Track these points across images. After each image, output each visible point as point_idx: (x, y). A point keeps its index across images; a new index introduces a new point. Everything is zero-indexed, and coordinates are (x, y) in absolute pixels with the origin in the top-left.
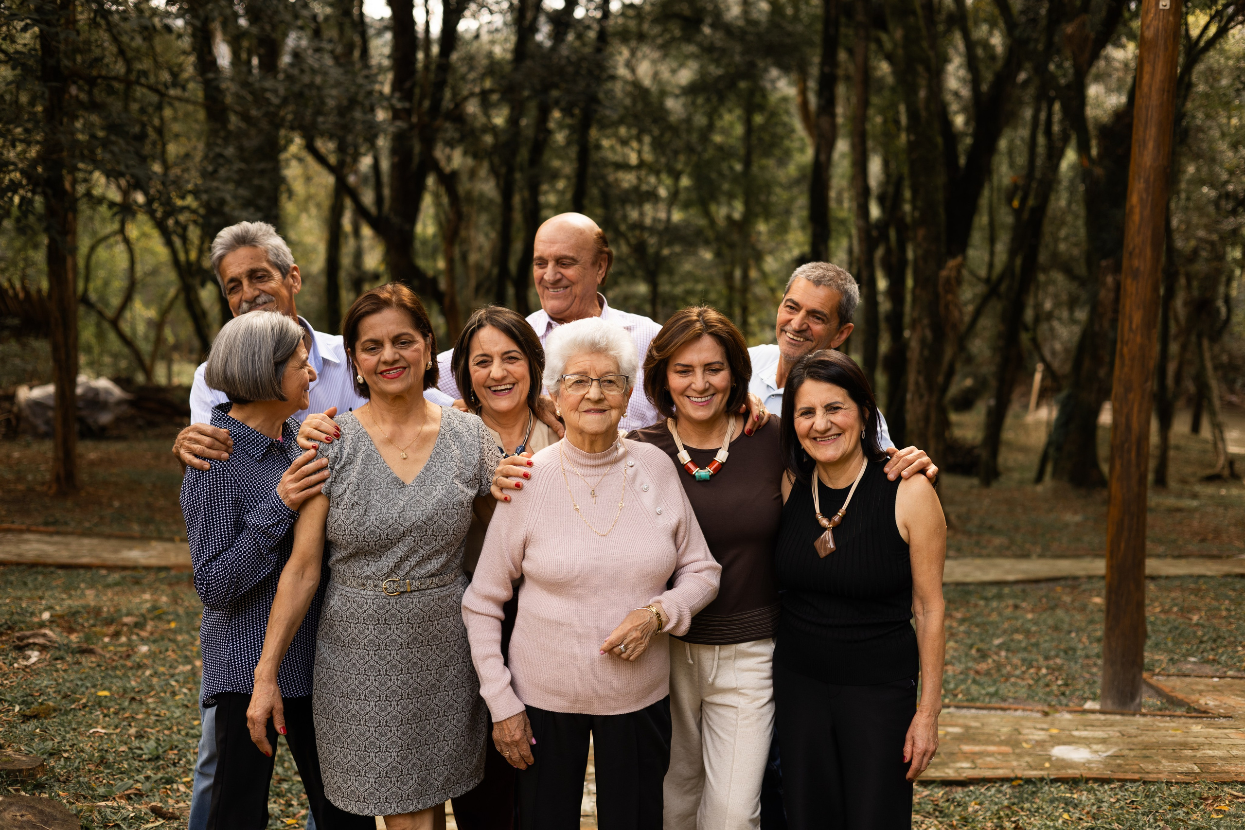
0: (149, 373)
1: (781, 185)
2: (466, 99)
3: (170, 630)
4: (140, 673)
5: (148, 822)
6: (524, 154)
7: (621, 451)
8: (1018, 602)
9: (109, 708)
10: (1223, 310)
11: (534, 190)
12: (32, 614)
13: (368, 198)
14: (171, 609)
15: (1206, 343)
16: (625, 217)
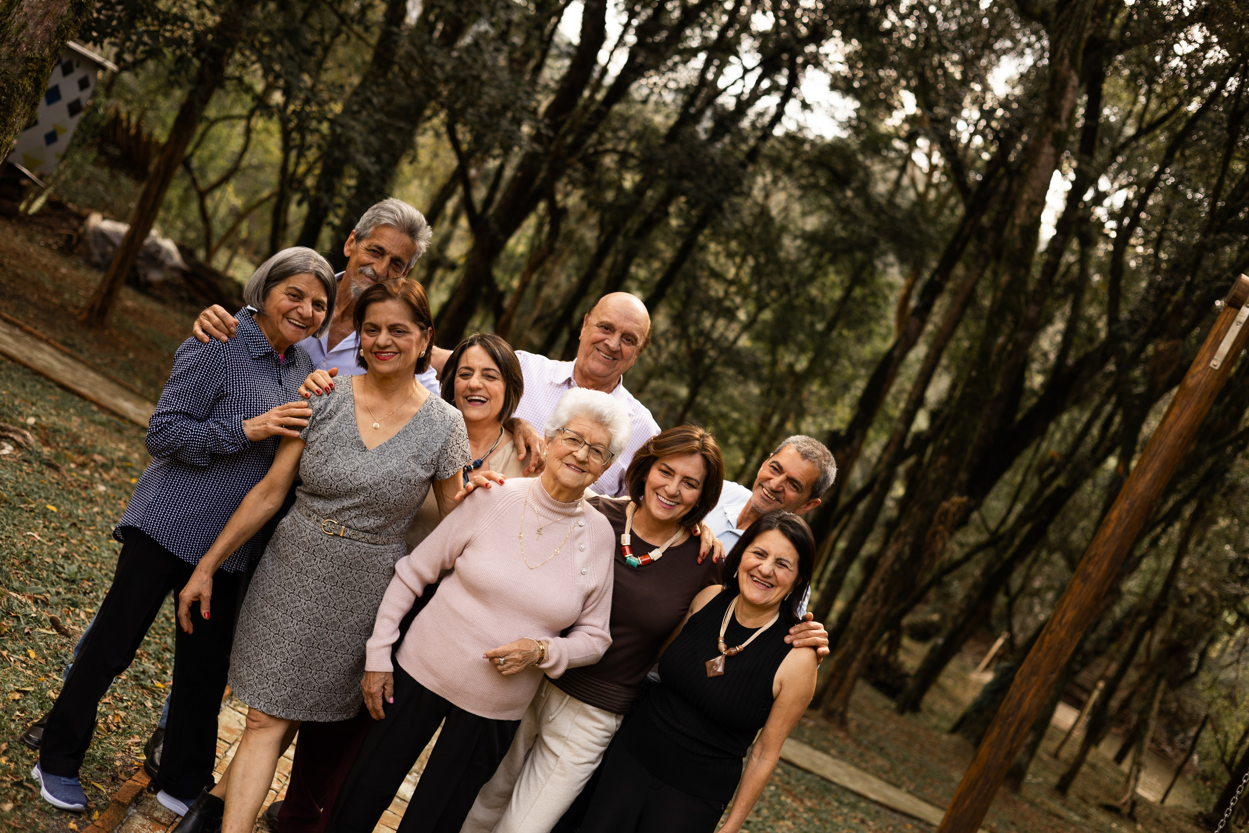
0: (210, 253)
1: (850, 359)
2: (607, 152)
3: (129, 484)
4: (89, 506)
5: (43, 627)
6: (633, 223)
7: (579, 509)
8: (867, 819)
9: (51, 522)
10: (1195, 663)
11: (629, 259)
12: (20, 414)
13: (479, 194)
14: (138, 467)
15: (1163, 685)
16: (697, 322)
